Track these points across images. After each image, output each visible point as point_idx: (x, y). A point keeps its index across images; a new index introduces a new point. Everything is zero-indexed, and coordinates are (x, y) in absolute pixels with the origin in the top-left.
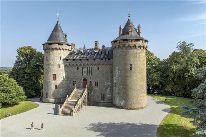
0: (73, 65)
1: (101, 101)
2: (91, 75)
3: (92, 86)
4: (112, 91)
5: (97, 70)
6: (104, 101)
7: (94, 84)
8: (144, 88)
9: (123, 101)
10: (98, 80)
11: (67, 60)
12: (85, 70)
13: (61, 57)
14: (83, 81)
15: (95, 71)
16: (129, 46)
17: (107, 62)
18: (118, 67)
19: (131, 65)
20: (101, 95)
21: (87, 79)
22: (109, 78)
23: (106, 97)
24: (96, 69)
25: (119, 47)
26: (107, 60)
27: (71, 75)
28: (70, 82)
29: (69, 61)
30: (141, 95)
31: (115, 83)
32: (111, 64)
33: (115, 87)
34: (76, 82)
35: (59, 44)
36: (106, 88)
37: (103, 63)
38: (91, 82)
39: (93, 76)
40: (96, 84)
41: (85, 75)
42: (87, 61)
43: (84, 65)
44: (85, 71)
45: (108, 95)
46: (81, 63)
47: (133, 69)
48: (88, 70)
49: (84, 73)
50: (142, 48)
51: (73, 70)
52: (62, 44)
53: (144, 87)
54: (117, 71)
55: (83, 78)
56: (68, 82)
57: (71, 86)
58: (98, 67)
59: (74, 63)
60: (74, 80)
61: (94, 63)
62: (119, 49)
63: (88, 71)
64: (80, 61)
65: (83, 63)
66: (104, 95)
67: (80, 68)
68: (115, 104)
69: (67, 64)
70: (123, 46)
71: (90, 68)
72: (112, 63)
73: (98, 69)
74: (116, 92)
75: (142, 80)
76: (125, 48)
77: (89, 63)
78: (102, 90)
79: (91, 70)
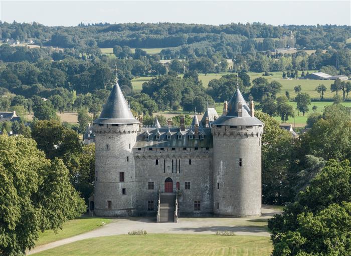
0: (150, 156)
1: (195, 212)
2: (178, 172)
3: (181, 188)
4: (212, 195)
5: (188, 164)
6: (200, 212)
7: (184, 186)
8: (258, 190)
9: (231, 207)
10: (190, 180)
11: (139, 149)
12: (169, 164)
13: (129, 145)
14: (166, 181)
15: (185, 166)
16: (238, 134)
17: (204, 153)
18: (223, 162)
19: (241, 160)
20: (195, 202)
21: (172, 178)
22: (207, 177)
23: (202, 205)
24: (186, 163)
25: (225, 134)
26: (204, 149)
27: (146, 172)
28: (145, 184)
29: (142, 151)
30: (254, 198)
31: (218, 184)
32: (212, 156)
33: (218, 188)
34: (154, 184)
35: (128, 125)
36: (202, 192)
37: (197, 154)
38: (178, 184)
39: (182, 174)
40: (187, 186)
41: (170, 171)
42: (174, 151)
43: (168, 156)
44: (169, 166)
45: (206, 202)
46: (164, 154)
47: (243, 164)
48: (174, 164)
49: (166, 168)
50: (255, 136)
51: (149, 165)
52: (132, 124)
53: (258, 188)
54: (222, 167)
55: (166, 178)
56: (140, 184)
57: (145, 190)
58: (190, 161)
59: (152, 153)
60: (151, 180)
61: (184, 154)
62: (225, 136)
63: (174, 167)
64: (161, 151)
65: (166, 154)
66: (199, 202)
67: (161, 161)
68: (219, 212)
69: (139, 155)
70: (231, 134)
71: (178, 162)
72: (213, 154)
73: (190, 163)
74: (220, 195)
75: (256, 179)
76: (233, 137)
77: (177, 154)
78: (197, 195)
79: (178, 164)
